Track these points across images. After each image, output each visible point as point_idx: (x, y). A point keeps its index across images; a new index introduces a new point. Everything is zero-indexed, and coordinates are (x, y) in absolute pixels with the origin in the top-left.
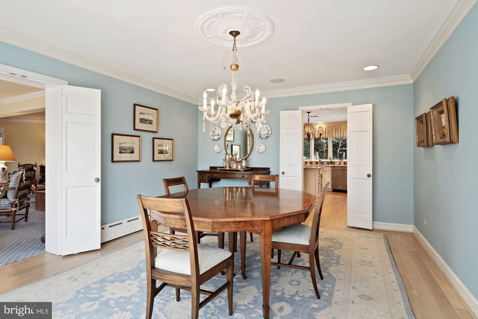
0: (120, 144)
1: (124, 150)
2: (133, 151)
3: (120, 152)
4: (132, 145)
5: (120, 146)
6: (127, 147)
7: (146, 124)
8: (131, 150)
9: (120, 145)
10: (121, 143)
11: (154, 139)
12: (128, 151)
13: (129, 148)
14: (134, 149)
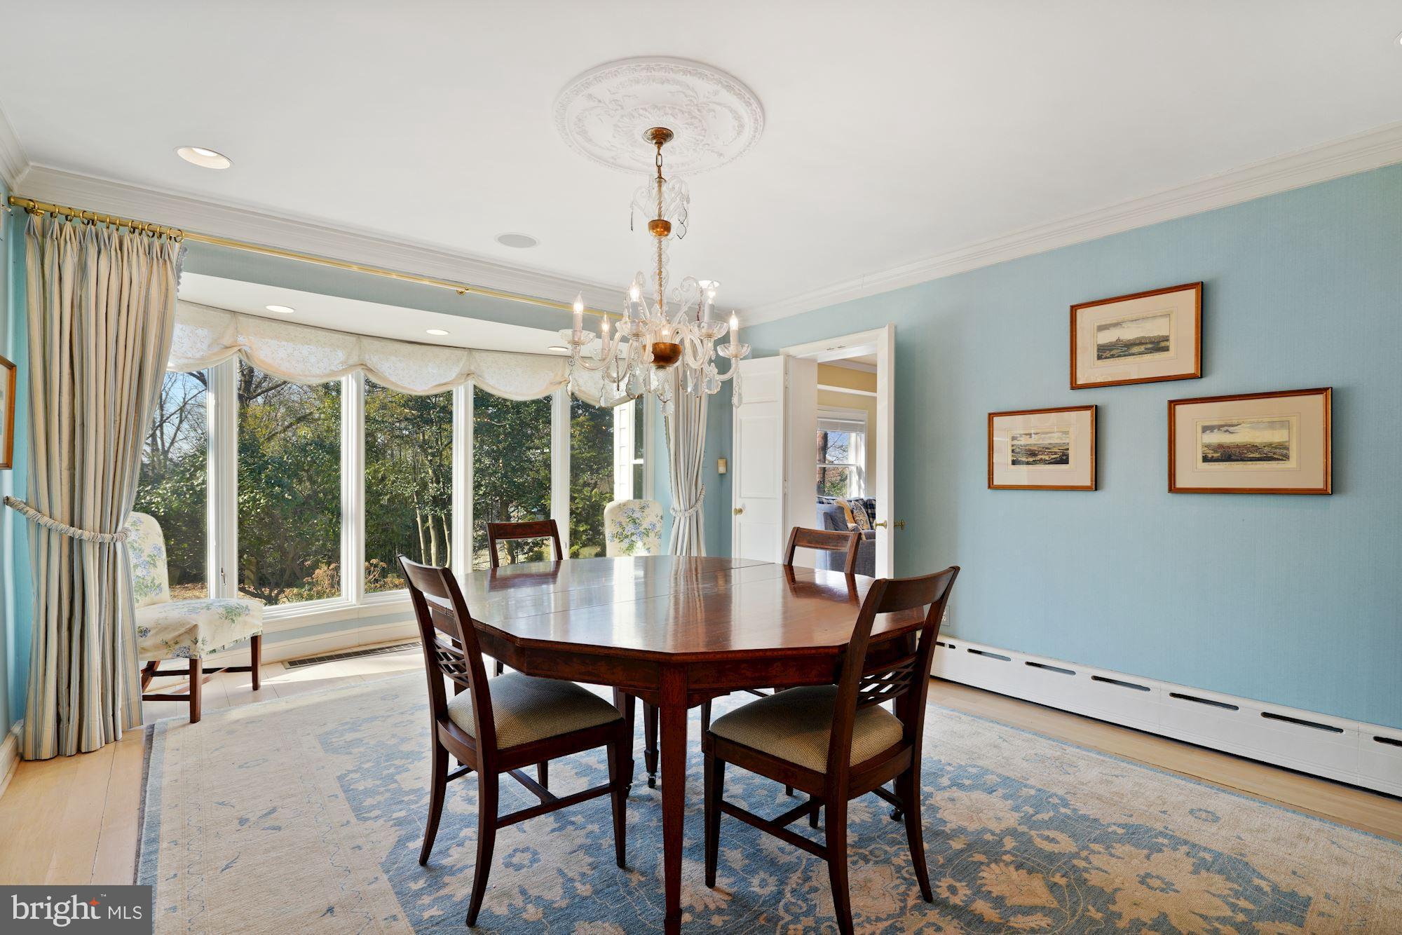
0: (1014, 438)
1: (1031, 454)
2: (1064, 458)
3: (1014, 463)
4: (1058, 438)
5: (1013, 446)
6: (1041, 446)
7: (1130, 359)
8: (1055, 453)
9: (1015, 442)
10: (1018, 436)
11: (1173, 404)
12: (1043, 457)
13: (1047, 448)
14: (1068, 449)
